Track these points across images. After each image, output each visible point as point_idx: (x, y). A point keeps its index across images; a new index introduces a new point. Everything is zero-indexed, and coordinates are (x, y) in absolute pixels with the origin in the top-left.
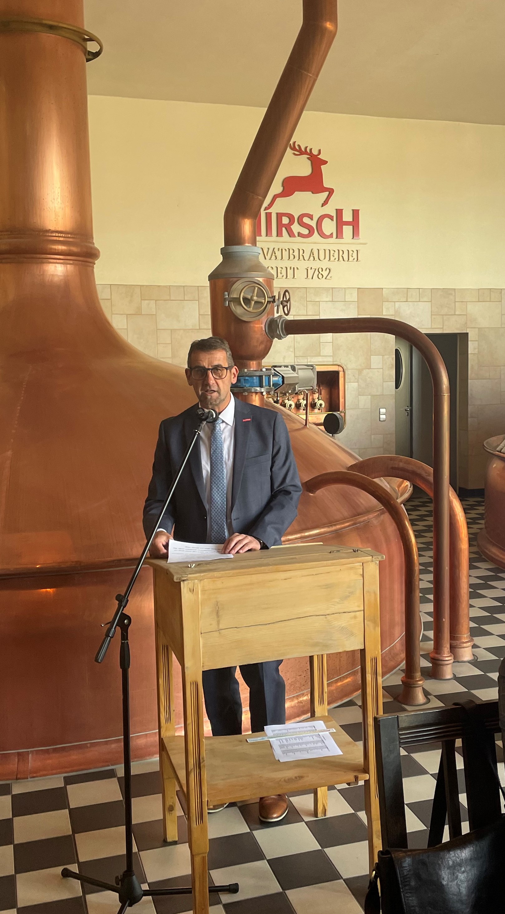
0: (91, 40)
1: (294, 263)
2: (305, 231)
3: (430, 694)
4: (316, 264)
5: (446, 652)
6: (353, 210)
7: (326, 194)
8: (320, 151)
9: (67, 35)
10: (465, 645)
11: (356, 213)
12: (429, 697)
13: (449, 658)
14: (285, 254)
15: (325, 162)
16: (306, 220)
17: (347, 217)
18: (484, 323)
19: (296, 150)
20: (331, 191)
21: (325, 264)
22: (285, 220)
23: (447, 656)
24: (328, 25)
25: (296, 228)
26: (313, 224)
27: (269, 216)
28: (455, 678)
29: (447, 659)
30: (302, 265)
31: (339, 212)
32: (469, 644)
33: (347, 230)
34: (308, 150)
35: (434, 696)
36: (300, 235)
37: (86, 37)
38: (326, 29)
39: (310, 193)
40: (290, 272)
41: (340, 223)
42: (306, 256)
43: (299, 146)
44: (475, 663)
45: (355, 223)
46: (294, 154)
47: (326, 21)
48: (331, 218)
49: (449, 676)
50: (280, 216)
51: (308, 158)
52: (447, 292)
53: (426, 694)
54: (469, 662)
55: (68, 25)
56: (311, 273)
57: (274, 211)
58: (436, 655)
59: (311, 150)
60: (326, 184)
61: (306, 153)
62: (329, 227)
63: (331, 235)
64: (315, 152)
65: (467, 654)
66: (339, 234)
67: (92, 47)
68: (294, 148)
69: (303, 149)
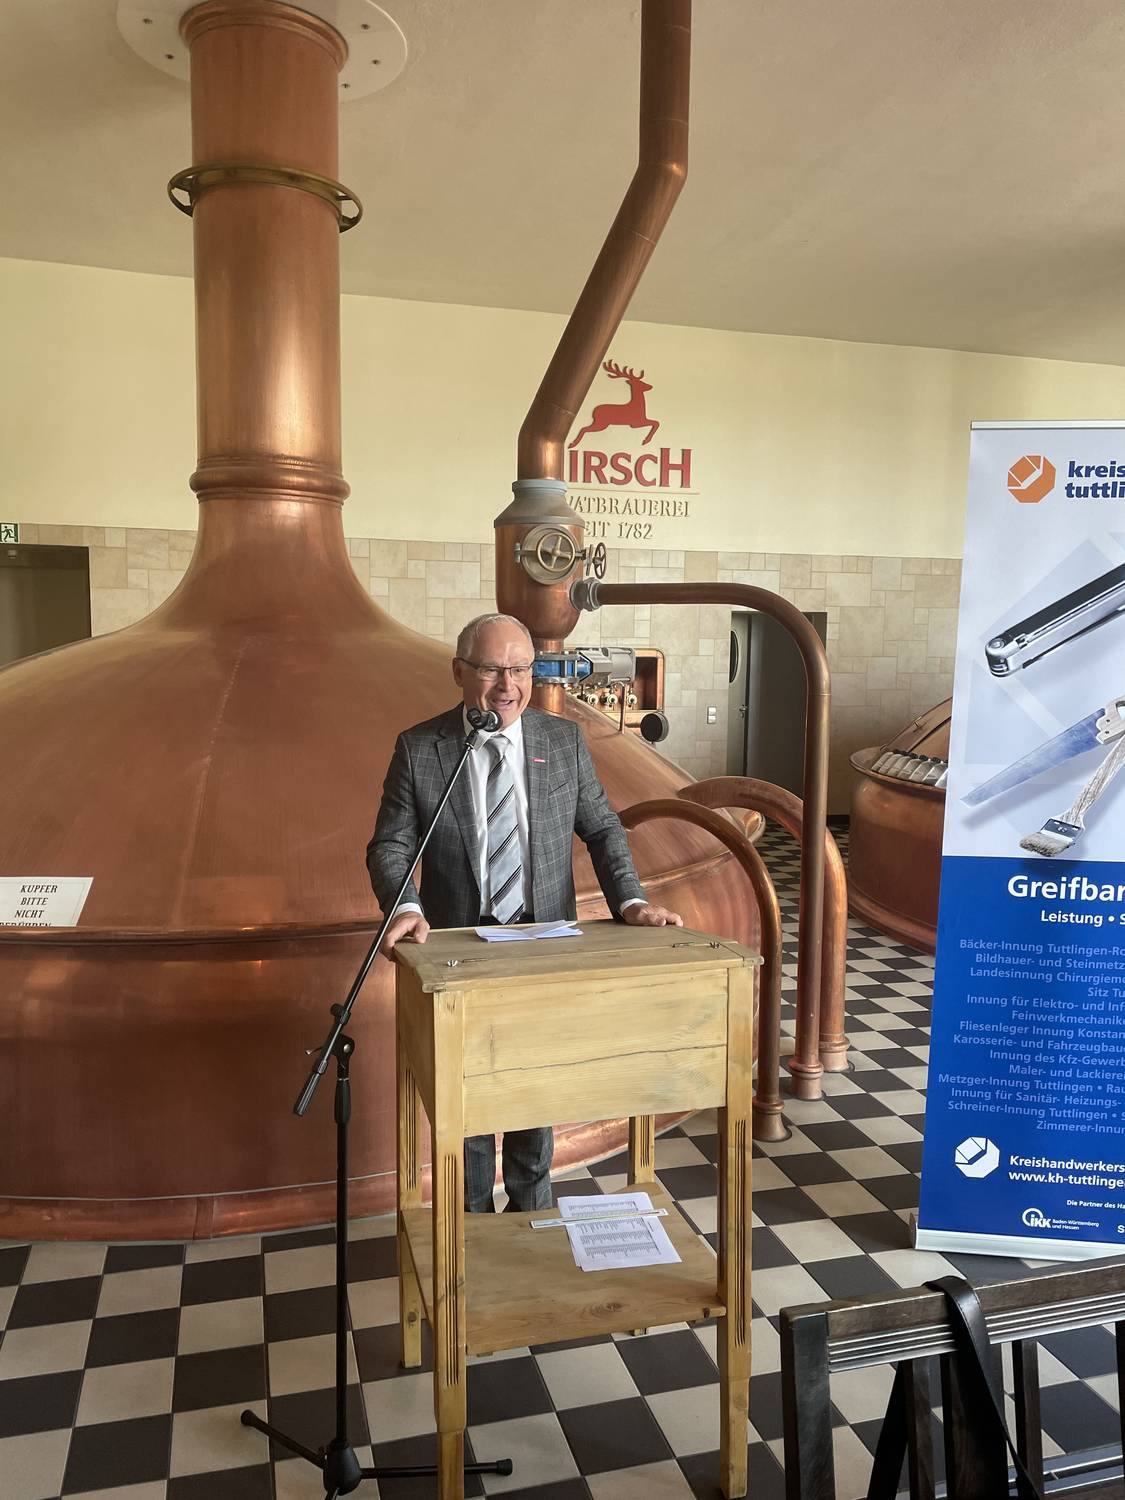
0: (347, 198)
1: (605, 517)
2: (620, 476)
3: (791, 1124)
4: (633, 519)
5: (813, 1061)
6: (683, 450)
7: (648, 429)
8: (643, 372)
9: (315, 190)
10: (837, 1048)
11: (686, 454)
12: (789, 1127)
13: (818, 1070)
14: (594, 505)
15: (649, 387)
16: (622, 462)
17: (675, 458)
18: (848, 600)
19: (613, 371)
20: (655, 425)
21: (643, 519)
22: (595, 461)
23: (813, 1066)
24: (675, 167)
25: (609, 472)
26: (631, 466)
27: (574, 456)
28: (826, 1098)
29: (814, 1070)
30: (614, 520)
31: (665, 452)
32: (844, 1047)
33: (675, 476)
34: (628, 372)
35: (798, 1127)
36: (613, 480)
37: (341, 194)
38: (670, 173)
39: (628, 426)
40: (599, 529)
41: (666, 467)
42: (621, 507)
43: (616, 365)
44: (851, 1074)
45: (685, 467)
46: (610, 376)
47: (673, 161)
48: (654, 459)
49: (816, 1095)
50: (588, 456)
51: (627, 382)
52: (802, 559)
53: (786, 1122)
54: (843, 1073)
55: (317, 175)
56: (625, 530)
57: (580, 448)
58: (799, 1066)
59: (631, 371)
60: (649, 416)
61: (624, 374)
62: (651, 471)
63: (653, 483)
64: (636, 374)
65: (839, 1061)
66: (664, 481)
67: (348, 209)
68: (608, 368)
69: (621, 370)
